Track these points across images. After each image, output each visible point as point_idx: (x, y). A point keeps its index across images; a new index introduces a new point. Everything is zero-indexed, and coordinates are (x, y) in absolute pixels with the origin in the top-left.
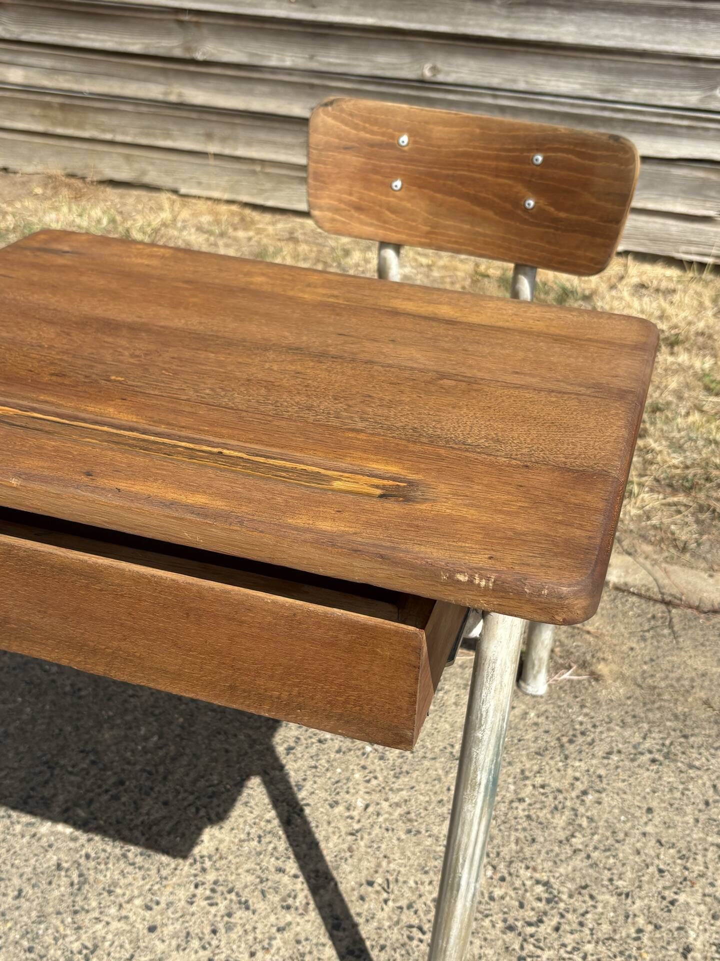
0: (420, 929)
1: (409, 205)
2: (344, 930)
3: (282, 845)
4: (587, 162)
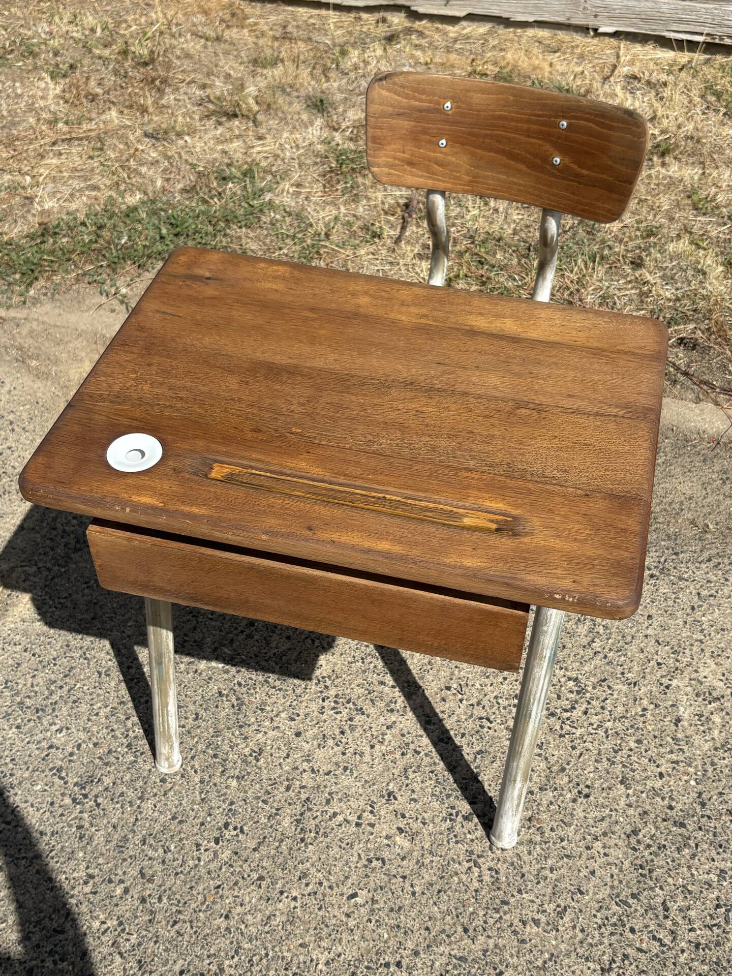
0: (488, 719)
1: (454, 159)
2: (434, 724)
3: (380, 664)
4: (605, 131)
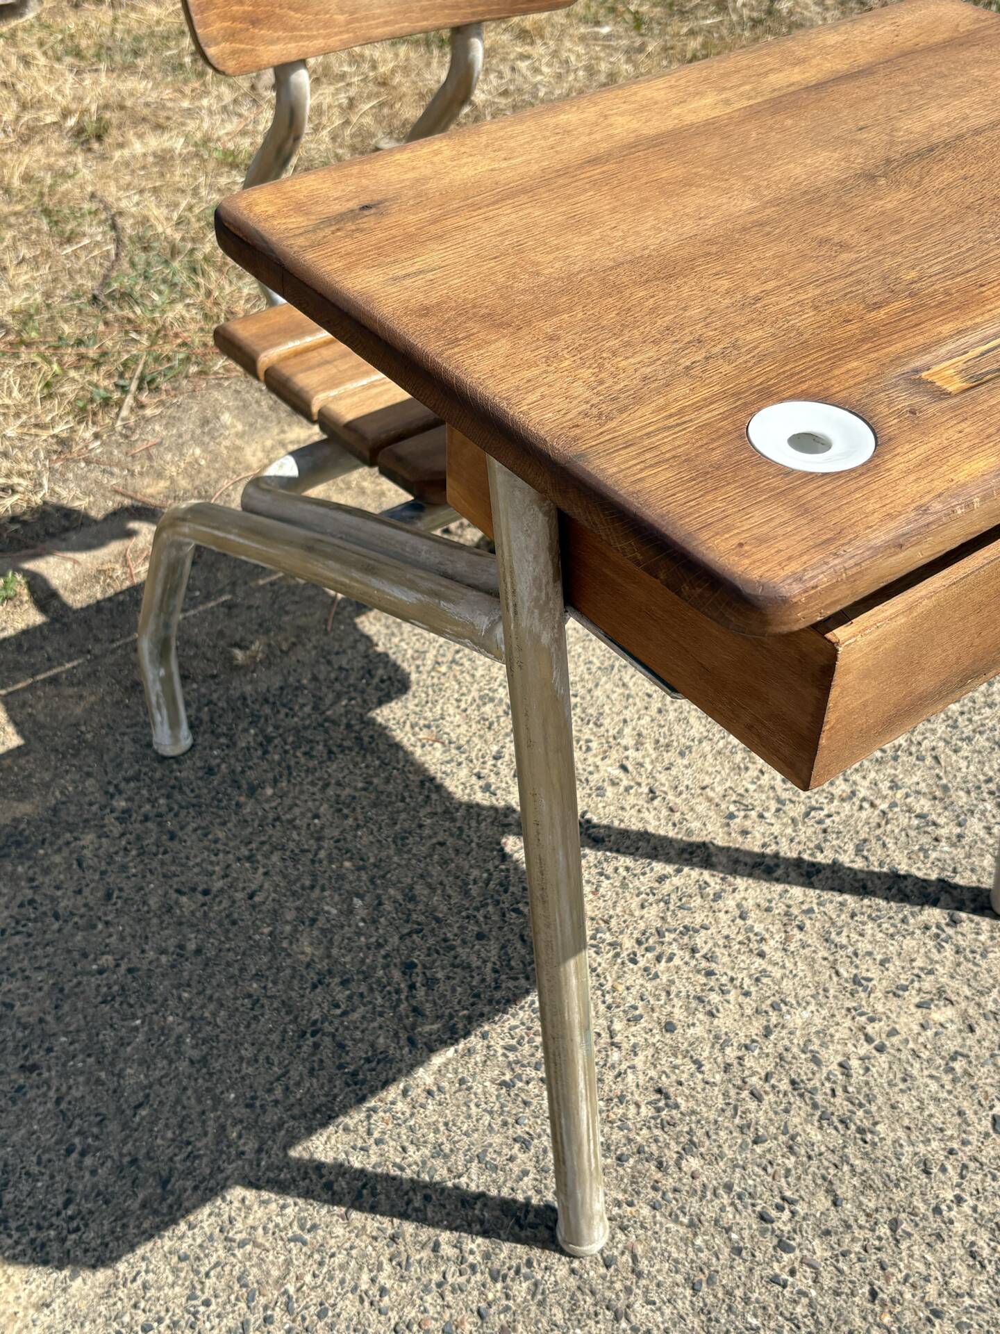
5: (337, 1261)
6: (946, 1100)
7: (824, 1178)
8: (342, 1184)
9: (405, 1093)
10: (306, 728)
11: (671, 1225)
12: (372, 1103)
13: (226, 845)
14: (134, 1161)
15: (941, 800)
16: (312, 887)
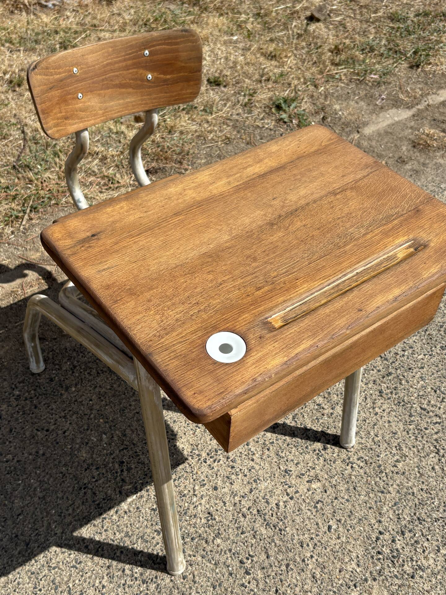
1: (90, 103)
5: (88, 575)
6: (312, 519)
7: (265, 548)
8: (91, 546)
9: (117, 512)
10: (89, 362)
11: (208, 564)
12: (104, 516)
13: (56, 411)
14: (17, 536)
15: (327, 398)
16: (88, 429)
